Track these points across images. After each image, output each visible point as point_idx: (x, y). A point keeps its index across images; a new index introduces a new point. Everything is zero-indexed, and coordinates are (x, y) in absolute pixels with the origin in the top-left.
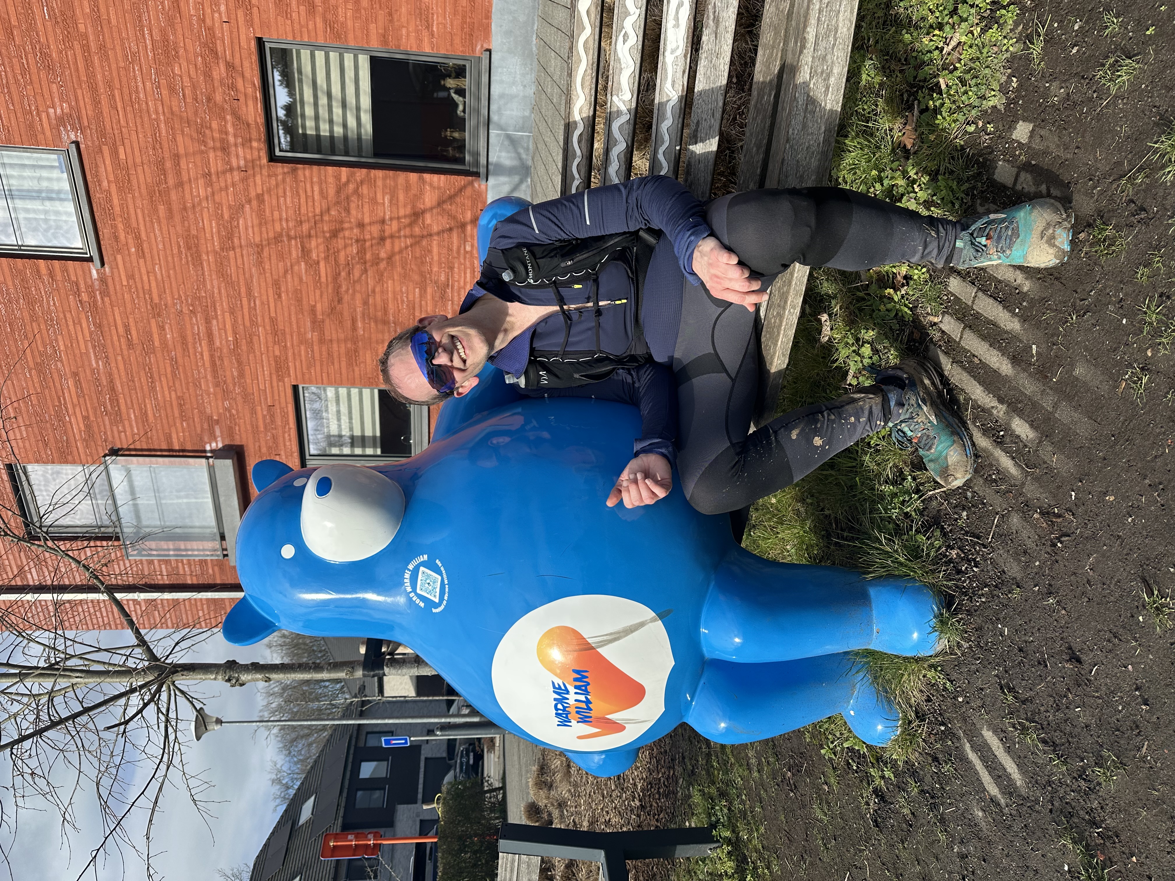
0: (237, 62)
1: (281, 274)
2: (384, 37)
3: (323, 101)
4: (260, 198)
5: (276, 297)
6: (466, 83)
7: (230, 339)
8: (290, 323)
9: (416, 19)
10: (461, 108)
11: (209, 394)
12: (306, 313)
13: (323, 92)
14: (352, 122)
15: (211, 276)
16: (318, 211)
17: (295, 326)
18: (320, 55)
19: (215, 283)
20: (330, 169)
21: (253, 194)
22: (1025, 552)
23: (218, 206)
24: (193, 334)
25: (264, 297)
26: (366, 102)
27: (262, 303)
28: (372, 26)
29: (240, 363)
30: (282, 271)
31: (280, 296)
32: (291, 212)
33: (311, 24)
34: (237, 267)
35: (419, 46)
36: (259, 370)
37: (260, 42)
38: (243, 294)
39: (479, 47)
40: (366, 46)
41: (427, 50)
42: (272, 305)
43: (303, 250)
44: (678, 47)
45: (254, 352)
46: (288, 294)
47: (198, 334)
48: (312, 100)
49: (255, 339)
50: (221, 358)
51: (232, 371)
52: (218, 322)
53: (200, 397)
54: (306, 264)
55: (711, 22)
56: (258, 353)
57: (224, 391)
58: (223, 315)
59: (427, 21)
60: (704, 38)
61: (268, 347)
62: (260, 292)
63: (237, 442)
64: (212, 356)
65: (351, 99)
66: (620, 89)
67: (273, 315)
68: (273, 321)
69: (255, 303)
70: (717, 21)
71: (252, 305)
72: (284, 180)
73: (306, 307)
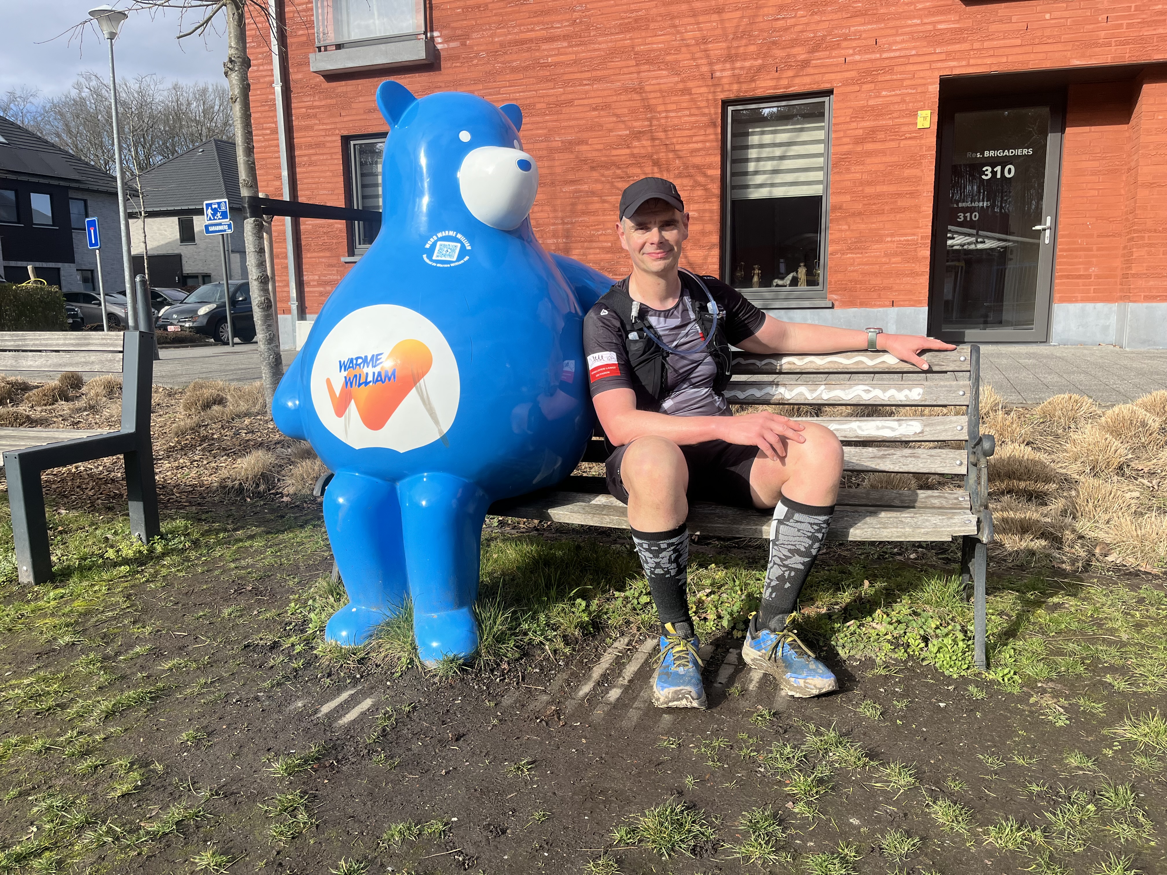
0: (810, 70)
1: (616, 111)
2: (840, 208)
3: (778, 152)
4: (686, 91)
5: (594, 106)
6: (802, 287)
7: (550, 60)
8: (569, 120)
9: (856, 238)
10: (780, 282)
11: (492, 36)
12: (579, 135)
13: (786, 151)
14: (759, 179)
15: (611, 42)
16: (678, 147)
17: (566, 124)
18: (820, 148)
19: (603, 46)
20: (718, 158)
21: (690, 84)
22: (523, 706)
23: (678, 50)
24: (552, 22)
25: (592, 94)
26: (779, 193)
27: (587, 92)
28: (848, 198)
29: (526, 68)
30: (618, 112)
31: (595, 109)
32: (676, 121)
33: (847, 140)
34: (621, 68)
35: (833, 241)
36: (520, 88)
37: (829, 93)
38: (594, 73)
39: (835, 297)
40: (830, 191)
41: (830, 249)
42: (586, 102)
43: (640, 132)
44: (863, 431)
45: (537, 83)
46: (596, 117)
47: (552, 27)
48: (778, 141)
49: (551, 84)
50: (529, 50)
51: (516, 61)
52: (566, 47)
53: (488, 27)
54: (627, 135)
55: (882, 453)
56: (537, 87)
57: (497, 52)
58: (573, 53)
59: (855, 249)
60: (870, 449)
61: (543, 97)
62: (598, 90)
63: (443, 64)
64: (531, 40)
65: (779, 178)
66: (830, 390)
67: (576, 102)
68: (570, 103)
69: (586, 85)
70: (883, 457)
71: (585, 82)
72: (704, 115)
73: (585, 135)
